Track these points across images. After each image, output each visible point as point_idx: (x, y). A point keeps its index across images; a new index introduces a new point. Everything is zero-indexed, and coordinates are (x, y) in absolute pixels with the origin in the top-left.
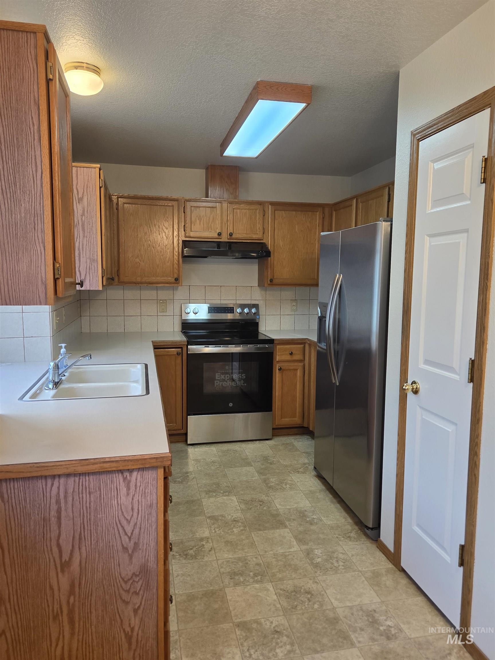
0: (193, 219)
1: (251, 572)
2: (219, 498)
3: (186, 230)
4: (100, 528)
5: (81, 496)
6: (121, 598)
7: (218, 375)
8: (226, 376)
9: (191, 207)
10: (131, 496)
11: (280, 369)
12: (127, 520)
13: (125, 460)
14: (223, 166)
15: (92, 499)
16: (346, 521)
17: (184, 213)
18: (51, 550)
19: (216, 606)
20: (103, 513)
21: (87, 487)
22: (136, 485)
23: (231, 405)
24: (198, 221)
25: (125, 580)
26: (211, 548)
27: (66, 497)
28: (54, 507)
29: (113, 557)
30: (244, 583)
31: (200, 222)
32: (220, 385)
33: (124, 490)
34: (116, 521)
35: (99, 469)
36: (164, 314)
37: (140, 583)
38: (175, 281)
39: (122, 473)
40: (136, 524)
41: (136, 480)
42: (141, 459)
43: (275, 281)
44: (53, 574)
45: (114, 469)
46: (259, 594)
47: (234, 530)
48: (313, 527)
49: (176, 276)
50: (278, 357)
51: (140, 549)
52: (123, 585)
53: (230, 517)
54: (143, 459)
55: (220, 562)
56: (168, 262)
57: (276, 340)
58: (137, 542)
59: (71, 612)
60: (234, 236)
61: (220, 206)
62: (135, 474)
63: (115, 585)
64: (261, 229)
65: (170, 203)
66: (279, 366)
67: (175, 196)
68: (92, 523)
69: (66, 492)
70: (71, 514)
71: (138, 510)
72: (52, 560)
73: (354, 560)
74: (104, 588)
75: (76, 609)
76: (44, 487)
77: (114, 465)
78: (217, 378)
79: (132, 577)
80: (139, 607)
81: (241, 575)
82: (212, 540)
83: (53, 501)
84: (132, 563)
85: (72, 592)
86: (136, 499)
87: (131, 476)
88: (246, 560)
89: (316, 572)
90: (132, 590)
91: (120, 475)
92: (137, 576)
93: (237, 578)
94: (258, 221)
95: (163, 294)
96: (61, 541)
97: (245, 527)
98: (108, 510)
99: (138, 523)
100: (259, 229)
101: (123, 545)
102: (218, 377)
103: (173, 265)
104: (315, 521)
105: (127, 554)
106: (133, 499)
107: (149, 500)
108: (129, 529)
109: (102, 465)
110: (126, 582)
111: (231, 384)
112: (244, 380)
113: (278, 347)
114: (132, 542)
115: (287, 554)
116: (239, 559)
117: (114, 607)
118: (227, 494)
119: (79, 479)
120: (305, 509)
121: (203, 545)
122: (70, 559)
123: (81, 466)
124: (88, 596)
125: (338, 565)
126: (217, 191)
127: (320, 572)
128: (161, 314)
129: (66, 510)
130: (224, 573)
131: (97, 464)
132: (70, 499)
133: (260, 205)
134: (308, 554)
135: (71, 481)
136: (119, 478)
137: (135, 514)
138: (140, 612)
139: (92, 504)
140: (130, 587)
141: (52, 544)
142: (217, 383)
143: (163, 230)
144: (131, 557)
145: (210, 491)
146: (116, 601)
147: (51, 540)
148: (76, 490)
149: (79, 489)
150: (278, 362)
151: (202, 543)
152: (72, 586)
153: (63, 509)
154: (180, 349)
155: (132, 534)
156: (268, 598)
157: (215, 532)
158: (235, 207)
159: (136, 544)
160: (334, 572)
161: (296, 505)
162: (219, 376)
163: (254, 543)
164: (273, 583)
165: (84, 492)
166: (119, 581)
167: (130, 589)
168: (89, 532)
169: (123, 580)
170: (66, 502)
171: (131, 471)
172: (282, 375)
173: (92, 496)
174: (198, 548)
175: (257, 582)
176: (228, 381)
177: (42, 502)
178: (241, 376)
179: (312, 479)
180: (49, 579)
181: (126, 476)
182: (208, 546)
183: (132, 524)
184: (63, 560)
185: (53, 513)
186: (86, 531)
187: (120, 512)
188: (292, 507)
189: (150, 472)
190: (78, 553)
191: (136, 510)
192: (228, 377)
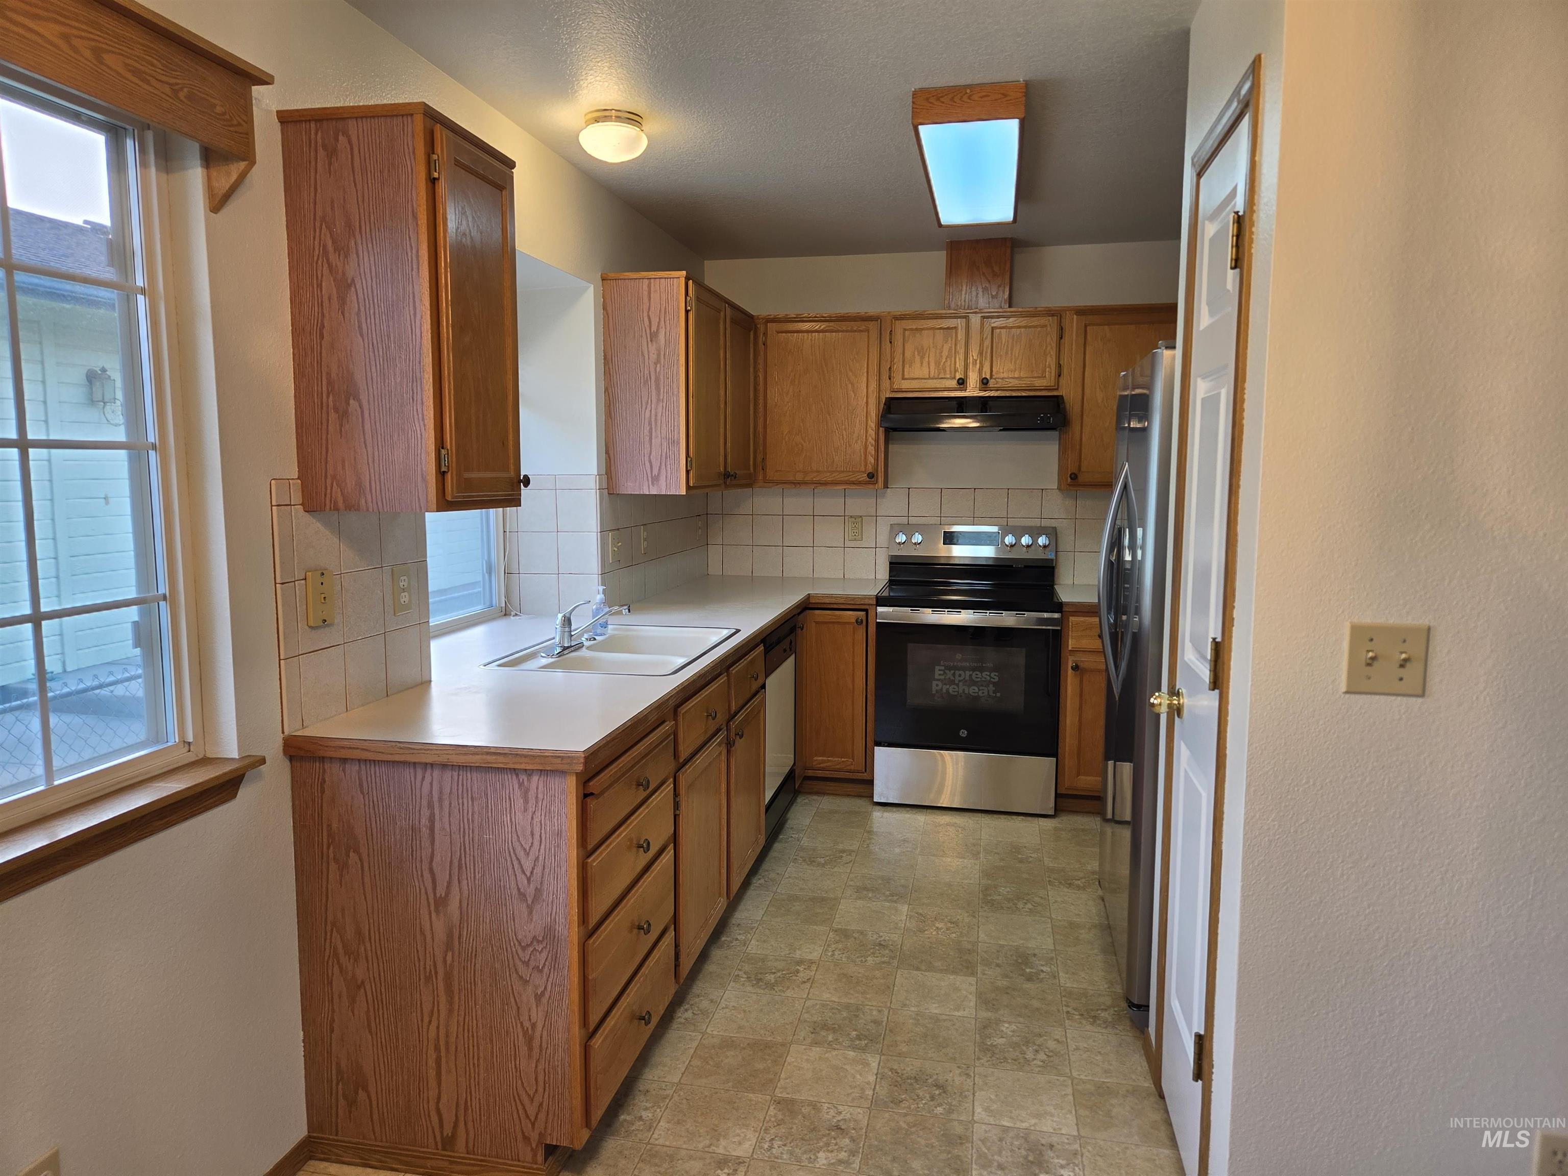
0: (908, 354)
1: (856, 1030)
2: (875, 903)
3: (894, 378)
4: (486, 856)
5: (461, 801)
6: (517, 973)
7: (940, 670)
8: (957, 673)
9: (905, 330)
10: (531, 814)
11: (1076, 668)
12: (525, 850)
13: (517, 754)
14: (977, 241)
15: (476, 809)
16: (1109, 988)
17: (891, 342)
18: (422, 876)
19: (760, 1066)
20: (491, 832)
21: (469, 789)
22: (537, 797)
23: (963, 733)
24: (917, 358)
25: (523, 944)
26: (809, 979)
27: (441, 800)
28: (426, 813)
29: (506, 905)
30: (831, 1045)
31: (922, 358)
32: (944, 691)
33: (519, 803)
34: (508, 848)
35: (480, 763)
36: (858, 544)
37: (544, 955)
38: (868, 479)
39: (517, 775)
40: (537, 859)
41: (537, 788)
42: (539, 756)
43: (1082, 479)
44: (424, 912)
45: (502, 766)
46: (846, 1067)
47: (869, 958)
48: (1028, 986)
49: (870, 469)
50: (1071, 644)
51: (544, 901)
52: (520, 951)
53: (875, 937)
54: (543, 756)
55: (809, 1003)
56: (856, 442)
57: (1068, 604)
58: (539, 887)
59: (448, 977)
60: (992, 383)
61: (964, 324)
62: (535, 778)
63: (509, 949)
64: (1053, 367)
65: (862, 326)
66: (1074, 661)
67: (872, 310)
68: (476, 846)
69: (441, 793)
70: (447, 827)
71: (540, 836)
72: (423, 891)
73: (1073, 1058)
74: (492, 950)
75: (455, 973)
76: (413, 779)
77: (501, 759)
78: (937, 677)
79: (532, 942)
80: (543, 993)
81: (834, 1031)
82: (817, 968)
83: (425, 803)
84: (532, 920)
85: (449, 946)
86: (537, 820)
87: (529, 780)
88: (858, 1009)
89: (979, 1059)
90: (532, 964)
91: (514, 777)
92: (538, 941)
93: (824, 1034)
94: (1046, 351)
95: (858, 504)
96: (434, 864)
97: (893, 958)
98: (498, 830)
99: (541, 858)
100: (1050, 366)
101: (519, 889)
102: (940, 675)
103: (866, 448)
104: (1041, 977)
105: (525, 905)
106: (532, 818)
107: (556, 824)
108: (527, 865)
109: (484, 757)
110: (524, 949)
111: (966, 692)
112: (994, 684)
113: (1072, 619)
114: (531, 885)
115: (944, 1017)
116: (847, 1007)
117: (507, 983)
118: (895, 898)
119: (459, 775)
120: (1036, 951)
121: (798, 971)
122: (448, 893)
123: (457, 754)
124: (471, 958)
125: (1033, 1057)
126: (963, 292)
127: (987, 1061)
128: (853, 544)
129: (441, 819)
130: (805, 1021)
131: (478, 754)
132: (446, 803)
133: (1053, 315)
134: (985, 1027)
135: (448, 775)
136: (512, 782)
137: (536, 843)
138: (544, 1000)
139: (476, 816)
140: (530, 957)
141: (423, 867)
142: (937, 685)
143: (849, 380)
144: (530, 909)
145: (866, 889)
146: (510, 975)
147: (421, 861)
148: (455, 791)
149: (458, 790)
150: (1073, 652)
151: (798, 967)
152: (450, 935)
153: (437, 817)
154: (863, 613)
155: (532, 873)
156: (858, 1076)
157: (833, 955)
158: (996, 324)
159: (538, 891)
160: (1015, 1067)
161: (1022, 942)
162: (942, 672)
163: (892, 987)
164: (882, 1057)
165: (465, 795)
166: (515, 945)
167: (529, 960)
168: (472, 858)
169: (520, 944)
170: (441, 807)
171: (529, 773)
172: (1081, 682)
173: (476, 803)
174: (785, 974)
175: (854, 1048)
176: (961, 684)
177: (410, 802)
178: (990, 676)
179: (1091, 903)
180: (420, 918)
181: (523, 780)
182: (804, 975)
183: (532, 857)
184: (438, 895)
185: (425, 821)
186: (468, 856)
187: (515, 836)
188: (1011, 943)
189: (557, 779)
190: (457, 889)
191: (537, 836)
192: (960, 675)
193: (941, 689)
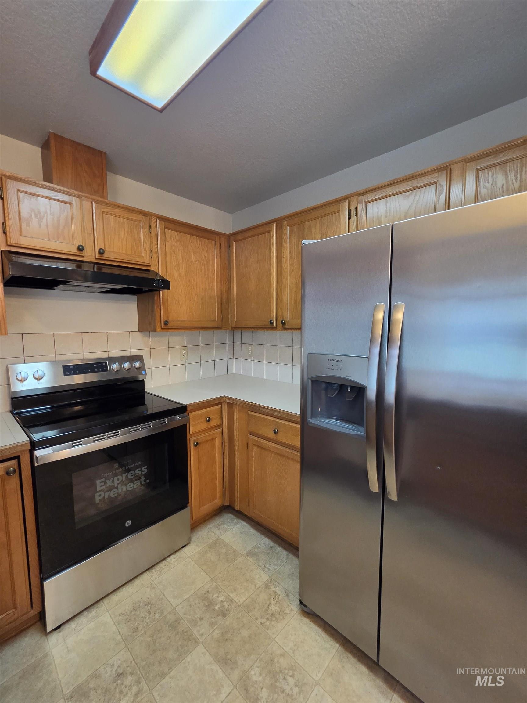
0: (24, 214)
3: (9, 233)
7: (101, 483)
8: (116, 479)
9: (18, 191)
11: (196, 444)
14: (78, 144)
24: (35, 220)
31: (40, 221)
32: (106, 498)
43: (170, 325)
50: (192, 429)
57: (190, 405)
60: (105, 255)
61: (78, 203)
64: (147, 250)
66: (194, 441)
78: (99, 488)
94: (142, 239)
100: (145, 249)
102: (101, 487)
112: (145, 475)
113: (191, 415)
126: (70, 180)
133: (145, 215)
142: (100, 496)
150: (194, 435)
154: (14, 462)
158: (106, 210)
162: (103, 484)
172: (198, 451)
176: (119, 486)
178: (141, 471)
192: (118, 480)
193: (104, 497)
